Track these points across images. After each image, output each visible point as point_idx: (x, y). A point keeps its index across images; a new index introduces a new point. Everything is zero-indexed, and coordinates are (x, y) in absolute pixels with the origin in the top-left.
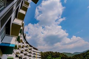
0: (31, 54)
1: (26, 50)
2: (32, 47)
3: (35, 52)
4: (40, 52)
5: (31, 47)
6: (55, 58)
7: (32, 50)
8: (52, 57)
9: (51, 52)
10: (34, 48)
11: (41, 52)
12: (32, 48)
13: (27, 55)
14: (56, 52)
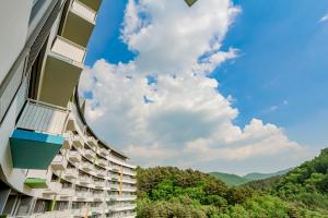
0: (104, 173)
1: (85, 159)
2: (107, 148)
3: (116, 167)
4: (134, 167)
5: (103, 150)
6: (184, 187)
7: (107, 157)
8: (175, 184)
9: (170, 169)
10: (114, 153)
11: (139, 168)
12: (107, 152)
13: (89, 175)
14: (189, 171)
